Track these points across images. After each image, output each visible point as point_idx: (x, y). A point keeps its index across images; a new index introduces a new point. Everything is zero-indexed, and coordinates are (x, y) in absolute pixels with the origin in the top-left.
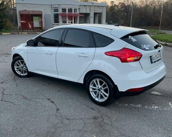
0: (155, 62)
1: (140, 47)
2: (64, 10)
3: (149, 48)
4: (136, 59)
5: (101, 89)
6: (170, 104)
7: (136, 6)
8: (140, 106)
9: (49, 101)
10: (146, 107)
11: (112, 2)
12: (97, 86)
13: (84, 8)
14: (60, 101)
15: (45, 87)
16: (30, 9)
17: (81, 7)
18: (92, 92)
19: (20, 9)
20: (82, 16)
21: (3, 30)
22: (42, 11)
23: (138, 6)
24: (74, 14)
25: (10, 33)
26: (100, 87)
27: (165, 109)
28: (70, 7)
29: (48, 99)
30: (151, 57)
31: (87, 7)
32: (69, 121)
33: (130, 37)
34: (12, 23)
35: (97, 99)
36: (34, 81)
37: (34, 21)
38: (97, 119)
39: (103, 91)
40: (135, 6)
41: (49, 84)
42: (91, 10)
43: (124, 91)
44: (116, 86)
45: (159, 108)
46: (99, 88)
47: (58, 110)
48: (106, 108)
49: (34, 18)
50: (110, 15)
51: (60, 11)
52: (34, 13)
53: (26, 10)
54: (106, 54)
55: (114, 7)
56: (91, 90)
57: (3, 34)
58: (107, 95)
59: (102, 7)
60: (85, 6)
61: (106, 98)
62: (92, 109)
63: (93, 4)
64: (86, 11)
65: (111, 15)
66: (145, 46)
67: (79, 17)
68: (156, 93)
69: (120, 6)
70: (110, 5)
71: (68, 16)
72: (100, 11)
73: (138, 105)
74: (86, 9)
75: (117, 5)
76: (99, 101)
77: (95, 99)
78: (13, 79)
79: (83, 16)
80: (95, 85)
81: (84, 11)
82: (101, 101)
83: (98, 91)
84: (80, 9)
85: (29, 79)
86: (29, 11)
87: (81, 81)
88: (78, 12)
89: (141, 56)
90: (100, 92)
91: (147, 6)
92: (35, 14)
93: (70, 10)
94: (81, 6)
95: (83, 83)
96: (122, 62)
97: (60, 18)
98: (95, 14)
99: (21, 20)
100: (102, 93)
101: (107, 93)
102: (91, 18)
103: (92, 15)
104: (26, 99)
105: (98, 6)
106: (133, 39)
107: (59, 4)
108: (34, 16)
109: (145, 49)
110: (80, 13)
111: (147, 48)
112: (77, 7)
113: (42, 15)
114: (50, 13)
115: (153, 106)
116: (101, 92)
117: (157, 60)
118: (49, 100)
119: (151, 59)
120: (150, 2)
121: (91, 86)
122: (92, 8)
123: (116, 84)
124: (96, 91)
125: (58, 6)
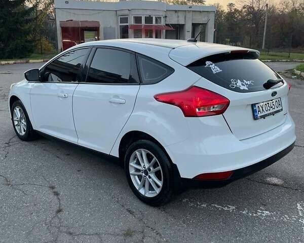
0: (264, 117)
1: (226, 85)
2: (138, 19)
3: (249, 86)
4: (217, 109)
5: (150, 170)
6: (299, 207)
7: (273, 12)
8: (232, 208)
9: (51, 191)
10: (244, 212)
11: (231, 5)
12: (142, 165)
13: (175, 15)
14: (72, 192)
15: (57, 160)
16: (80, 18)
17: (169, 14)
18: (134, 175)
19: (61, 18)
20: (170, 29)
21: (33, 55)
22: (98, 22)
23: (277, 11)
24: (156, 26)
25: (42, 60)
26: (147, 166)
27: (286, 218)
28: (148, 13)
29: (50, 187)
30: (253, 106)
31: (180, 14)
32: (70, 237)
33: (208, 63)
34: (51, 43)
35: (142, 191)
36: (42, 148)
37: (85, 39)
38: (131, 236)
39: (152, 176)
40: (271, 11)
41: (68, 155)
42: (187, 19)
43: (191, 177)
44: (176, 165)
45: (272, 216)
46: (146, 168)
47: (59, 211)
48: (160, 211)
49: (86, 34)
50: (227, 29)
51: (131, 22)
52: (85, 25)
53: (72, 20)
54: (157, 98)
55: (234, 13)
56: (132, 171)
57: (31, 61)
58: (160, 184)
59: (206, 13)
60: (176, 11)
61: (158, 191)
62: (129, 211)
63: (190, 7)
64: (178, 21)
65: (229, 28)
66: (239, 83)
67: (165, 31)
68: (275, 180)
69: (245, 11)
70: (226, 9)
71: (145, 30)
72: (204, 19)
73: (228, 208)
74: (178, 17)
75: (240, 9)
76: (146, 195)
77: (140, 191)
78: (6, 143)
79: (172, 29)
80: (138, 163)
81: (173, 20)
82: (150, 195)
83: (144, 174)
84: (166, 17)
85: (34, 145)
86: (77, 22)
87: (116, 153)
88: (163, 23)
89: (227, 103)
90: (147, 177)
91: (294, 11)
92: (87, 27)
93: (149, 19)
94: (168, 12)
95: (118, 157)
96: (186, 115)
97: (131, 33)
98: (195, 26)
99: (64, 37)
100: (150, 180)
101: (160, 179)
102: (186, 33)
103: (188, 28)
104: (9, 185)
105: (200, 12)
106: (215, 68)
107: (130, 9)
108: (86, 30)
109: (237, 90)
110: (166, 25)
111: (242, 87)
112: (162, 14)
113: (99, 28)
114: (114, 25)
115: (261, 210)
116: (150, 177)
117: (269, 112)
118: (53, 188)
119: (254, 111)
120: (300, 5)
121: (132, 164)
122: (189, 15)
123: (174, 162)
124: (141, 173)
125: (127, 12)
